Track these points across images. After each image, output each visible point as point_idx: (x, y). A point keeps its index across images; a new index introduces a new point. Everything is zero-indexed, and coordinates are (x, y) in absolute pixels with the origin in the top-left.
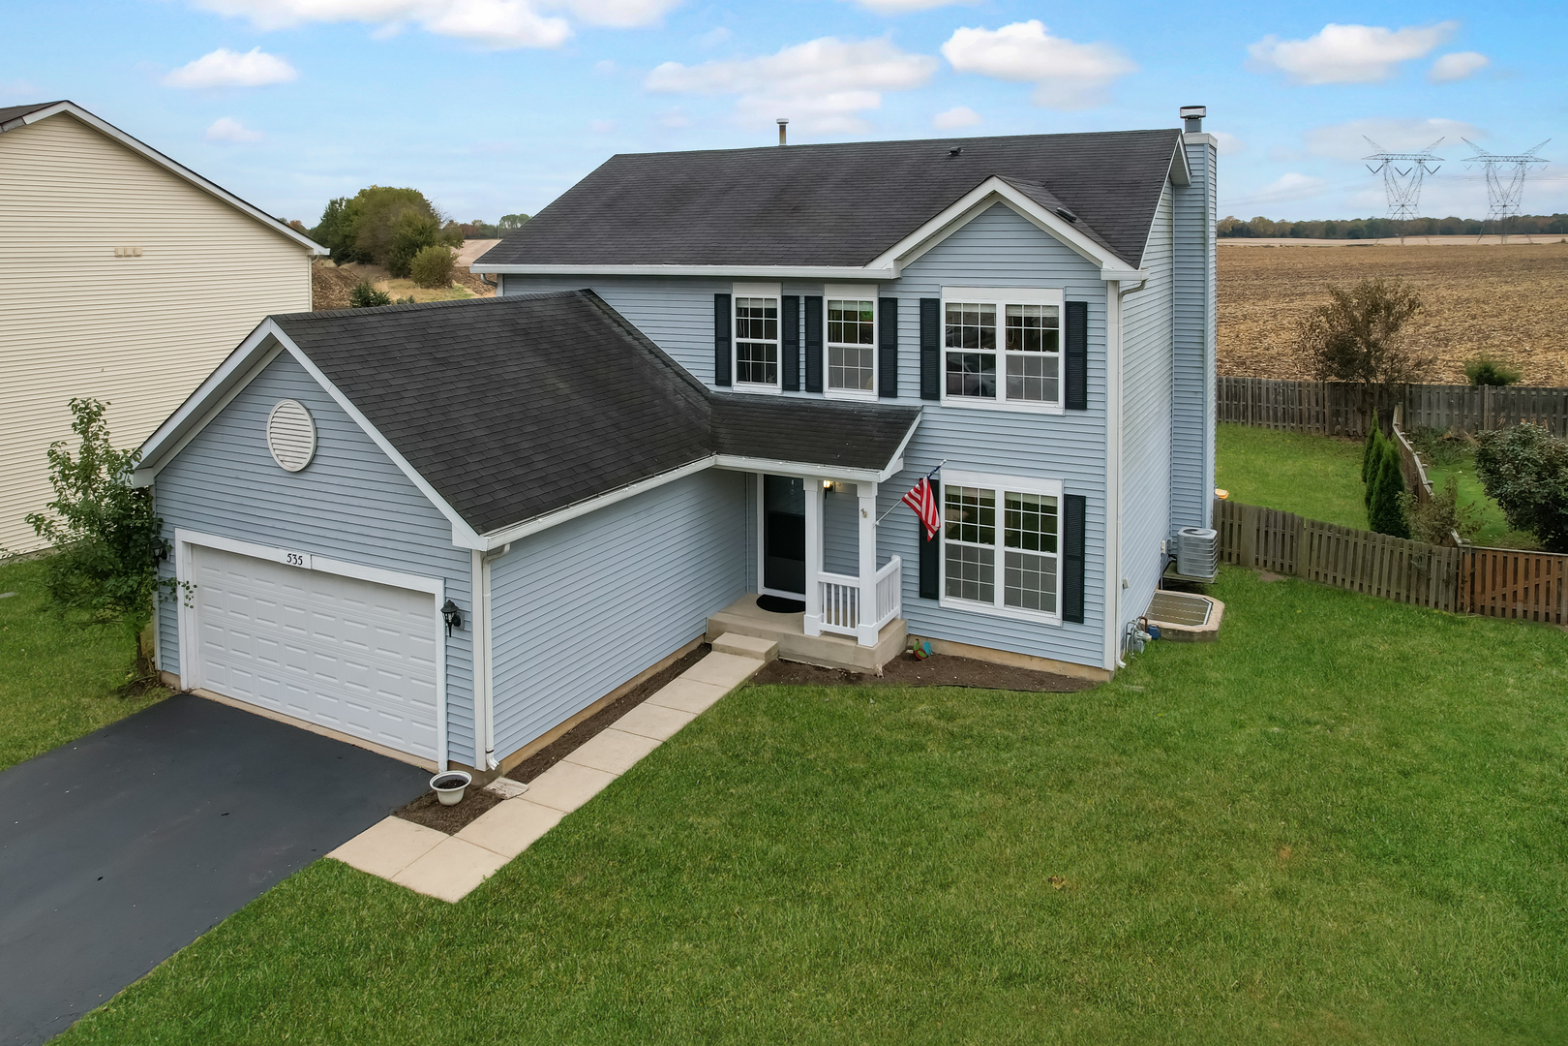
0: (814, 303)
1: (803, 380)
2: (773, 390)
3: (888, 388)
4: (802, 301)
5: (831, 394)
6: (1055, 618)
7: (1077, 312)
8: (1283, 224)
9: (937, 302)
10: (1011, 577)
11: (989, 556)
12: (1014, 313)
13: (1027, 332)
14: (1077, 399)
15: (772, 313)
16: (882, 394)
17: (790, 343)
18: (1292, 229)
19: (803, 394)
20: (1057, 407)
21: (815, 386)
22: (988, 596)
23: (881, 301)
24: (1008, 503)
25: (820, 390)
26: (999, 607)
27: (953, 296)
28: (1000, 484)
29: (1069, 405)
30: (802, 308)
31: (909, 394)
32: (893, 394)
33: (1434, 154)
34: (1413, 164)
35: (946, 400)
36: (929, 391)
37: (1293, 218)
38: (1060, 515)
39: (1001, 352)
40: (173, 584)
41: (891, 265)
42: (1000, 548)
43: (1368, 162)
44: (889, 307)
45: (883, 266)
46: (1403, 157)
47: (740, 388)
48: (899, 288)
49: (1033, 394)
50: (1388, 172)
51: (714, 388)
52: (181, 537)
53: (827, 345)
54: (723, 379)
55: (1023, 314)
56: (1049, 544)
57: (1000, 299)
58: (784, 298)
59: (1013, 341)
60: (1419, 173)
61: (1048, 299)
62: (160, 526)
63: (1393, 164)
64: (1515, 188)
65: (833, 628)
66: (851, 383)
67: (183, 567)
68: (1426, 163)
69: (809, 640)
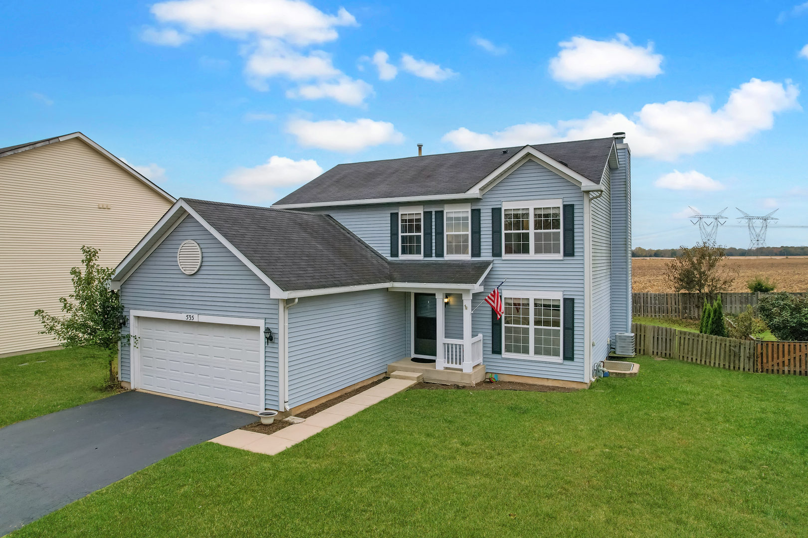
0: (440, 214)
1: (434, 251)
2: (420, 257)
3: (476, 252)
4: (434, 213)
5: (448, 257)
6: (560, 359)
7: (569, 209)
8: (650, 251)
9: (500, 209)
10: (537, 341)
11: (526, 331)
12: (538, 212)
13: (545, 221)
14: (569, 251)
15: (418, 220)
16: (473, 256)
17: (428, 234)
18: (655, 253)
19: (434, 258)
20: (560, 256)
21: (440, 254)
22: (526, 351)
23: (473, 211)
24: (536, 305)
25: (442, 256)
26: (531, 355)
27: (508, 206)
28: (532, 295)
29: (565, 255)
30: (434, 217)
31: (486, 254)
32: (479, 255)
33: (723, 215)
34: (713, 220)
35: (505, 256)
36: (496, 253)
37: (655, 248)
38: (562, 309)
39: (532, 231)
40: (128, 337)
41: (478, 191)
42: (532, 327)
43: (692, 219)
44: (476, 214)
45: (474, 192)
46: (708, 217)
47: (402, 257)
48: (481, 204)
49: (548, 250)
50: (701, 224)
51: (390, 258)
52: (133, 313)
53: (446, 233)
54: (394, 253)
55: (542, 212)
56: (556, 324)
57: (531, 205)
58: (425, 213)
59: (538, 226)
60: (716, 224)
61: (554, 203)
62: (122, 309)
63: (704, 220)
64: (762, 232)
65: (450, 365)
66: (458, 251)
67: (134, 328)
68: (719, 220)
69: (438, 372)
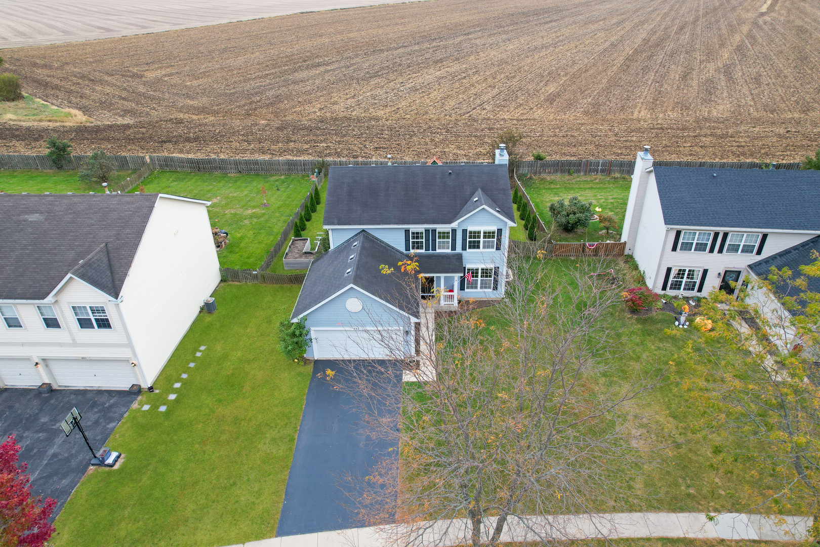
0: (434, 232)
1: (430, 248)
2: (423, 251)
5: (438, 251)
6: (491, 290)
7: (500, 231)
9: (467, 230)
10: (482, 284)
11: (477, 280)
12: (485, 232)
13: (488, 235)
15: (422, 234)
16: (451, 250)
17: (427, 240)
19: (431, 251)
22: (476, 288)
23: (452, 230)
24: (482, 270)
25: (435, 250)
26: (479, 289)
27: (470, 228)
28: (480, 266)
29: (496, 249)
30: (431, 233)
31: (459, 249)
32: (454, 250)
35: (469, 250)
36: (464, 249)
38: (493, 271)
39: (482, 240)
40: (310, 339)
41: (456, 224)
44: (454, 232)
47: (412, 251)
48: (457, 228)
49: (488, 247)
51: (406, 252)
52: (312, 329)
53: (437, 240)
54: (407, 249)
56: (491, 277)
57: (483, 229)
58: (425, 231)
59: (485, 237)
61: (494, 228)
65: (447, 303)
66: (444, 248)
67: (313, 336)
69: (442, 307)
